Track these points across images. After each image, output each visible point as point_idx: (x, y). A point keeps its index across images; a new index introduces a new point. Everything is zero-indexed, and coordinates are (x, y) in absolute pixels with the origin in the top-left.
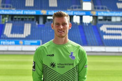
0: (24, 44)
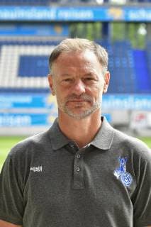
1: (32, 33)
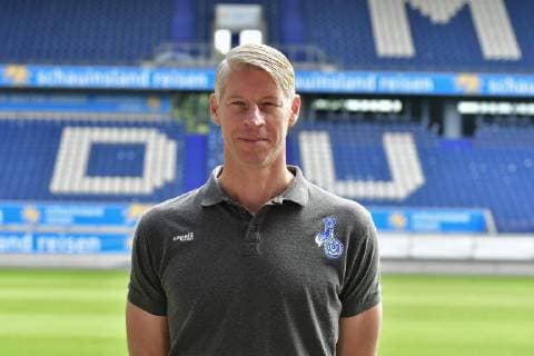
0: (410, 229)
1: (113, 108)
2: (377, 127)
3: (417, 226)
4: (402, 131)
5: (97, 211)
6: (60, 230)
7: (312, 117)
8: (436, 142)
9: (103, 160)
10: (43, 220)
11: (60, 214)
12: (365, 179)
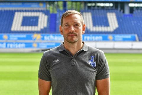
2: (105, 11)
3: (116, 39)
4: (112, 12)
5: (24, 36)
6: (14, 41)
7: (87, 8)
8: (122, 15)
9: (26, 21)
10: (9, 39)
11: (14, 37)
12: (101, 26)
